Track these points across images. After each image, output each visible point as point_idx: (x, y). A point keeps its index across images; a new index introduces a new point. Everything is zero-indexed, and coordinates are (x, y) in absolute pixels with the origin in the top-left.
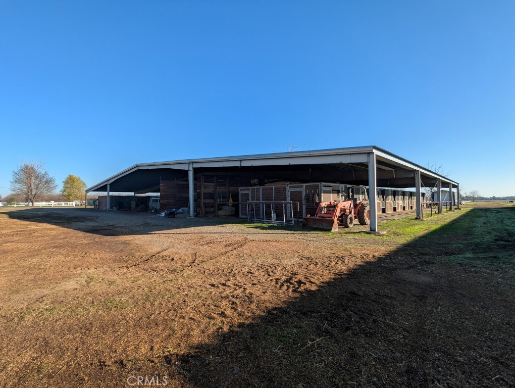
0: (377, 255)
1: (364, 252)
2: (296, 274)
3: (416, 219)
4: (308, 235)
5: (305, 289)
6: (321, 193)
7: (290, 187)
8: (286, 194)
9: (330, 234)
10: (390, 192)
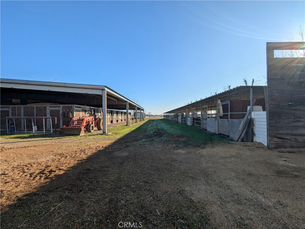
0: (104, 146)
1: (98, 145)
2: (49, 167)
3: (126, 125)
4: (63, 139)
5: (54, 175)
6: (74, 112)
7: (50, 107)
8: (46, 111)
9: (79, 137)
10: (115, 112)
